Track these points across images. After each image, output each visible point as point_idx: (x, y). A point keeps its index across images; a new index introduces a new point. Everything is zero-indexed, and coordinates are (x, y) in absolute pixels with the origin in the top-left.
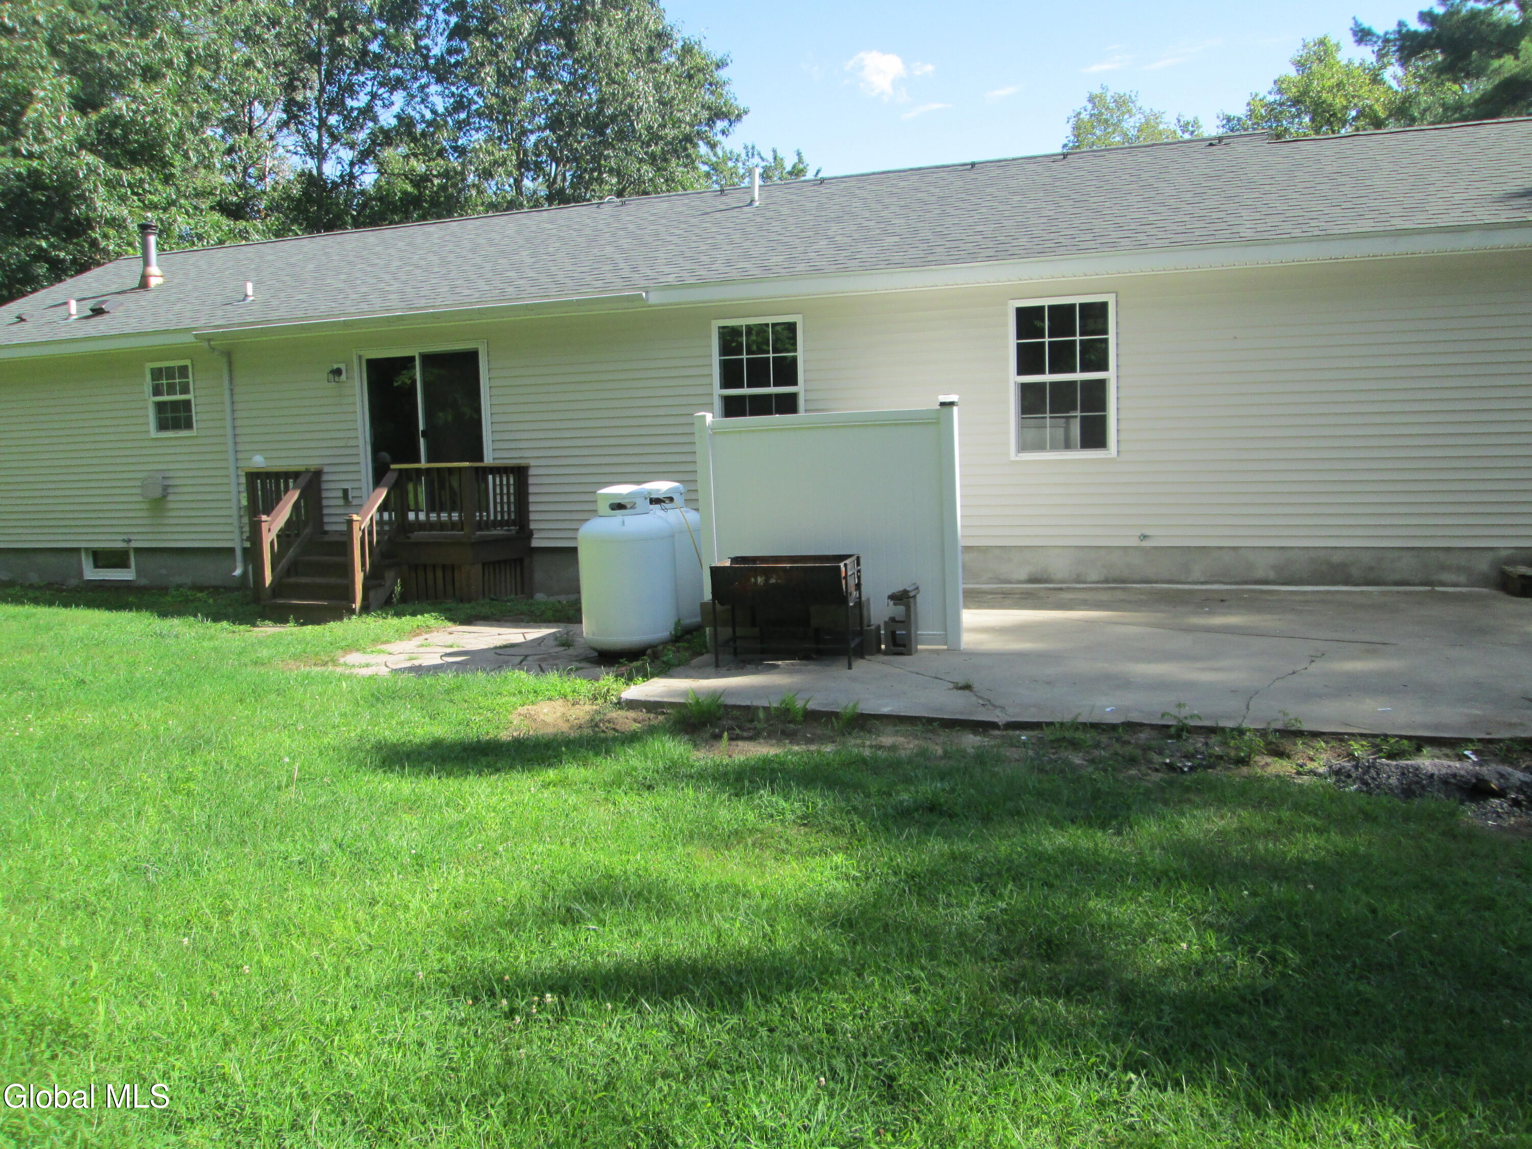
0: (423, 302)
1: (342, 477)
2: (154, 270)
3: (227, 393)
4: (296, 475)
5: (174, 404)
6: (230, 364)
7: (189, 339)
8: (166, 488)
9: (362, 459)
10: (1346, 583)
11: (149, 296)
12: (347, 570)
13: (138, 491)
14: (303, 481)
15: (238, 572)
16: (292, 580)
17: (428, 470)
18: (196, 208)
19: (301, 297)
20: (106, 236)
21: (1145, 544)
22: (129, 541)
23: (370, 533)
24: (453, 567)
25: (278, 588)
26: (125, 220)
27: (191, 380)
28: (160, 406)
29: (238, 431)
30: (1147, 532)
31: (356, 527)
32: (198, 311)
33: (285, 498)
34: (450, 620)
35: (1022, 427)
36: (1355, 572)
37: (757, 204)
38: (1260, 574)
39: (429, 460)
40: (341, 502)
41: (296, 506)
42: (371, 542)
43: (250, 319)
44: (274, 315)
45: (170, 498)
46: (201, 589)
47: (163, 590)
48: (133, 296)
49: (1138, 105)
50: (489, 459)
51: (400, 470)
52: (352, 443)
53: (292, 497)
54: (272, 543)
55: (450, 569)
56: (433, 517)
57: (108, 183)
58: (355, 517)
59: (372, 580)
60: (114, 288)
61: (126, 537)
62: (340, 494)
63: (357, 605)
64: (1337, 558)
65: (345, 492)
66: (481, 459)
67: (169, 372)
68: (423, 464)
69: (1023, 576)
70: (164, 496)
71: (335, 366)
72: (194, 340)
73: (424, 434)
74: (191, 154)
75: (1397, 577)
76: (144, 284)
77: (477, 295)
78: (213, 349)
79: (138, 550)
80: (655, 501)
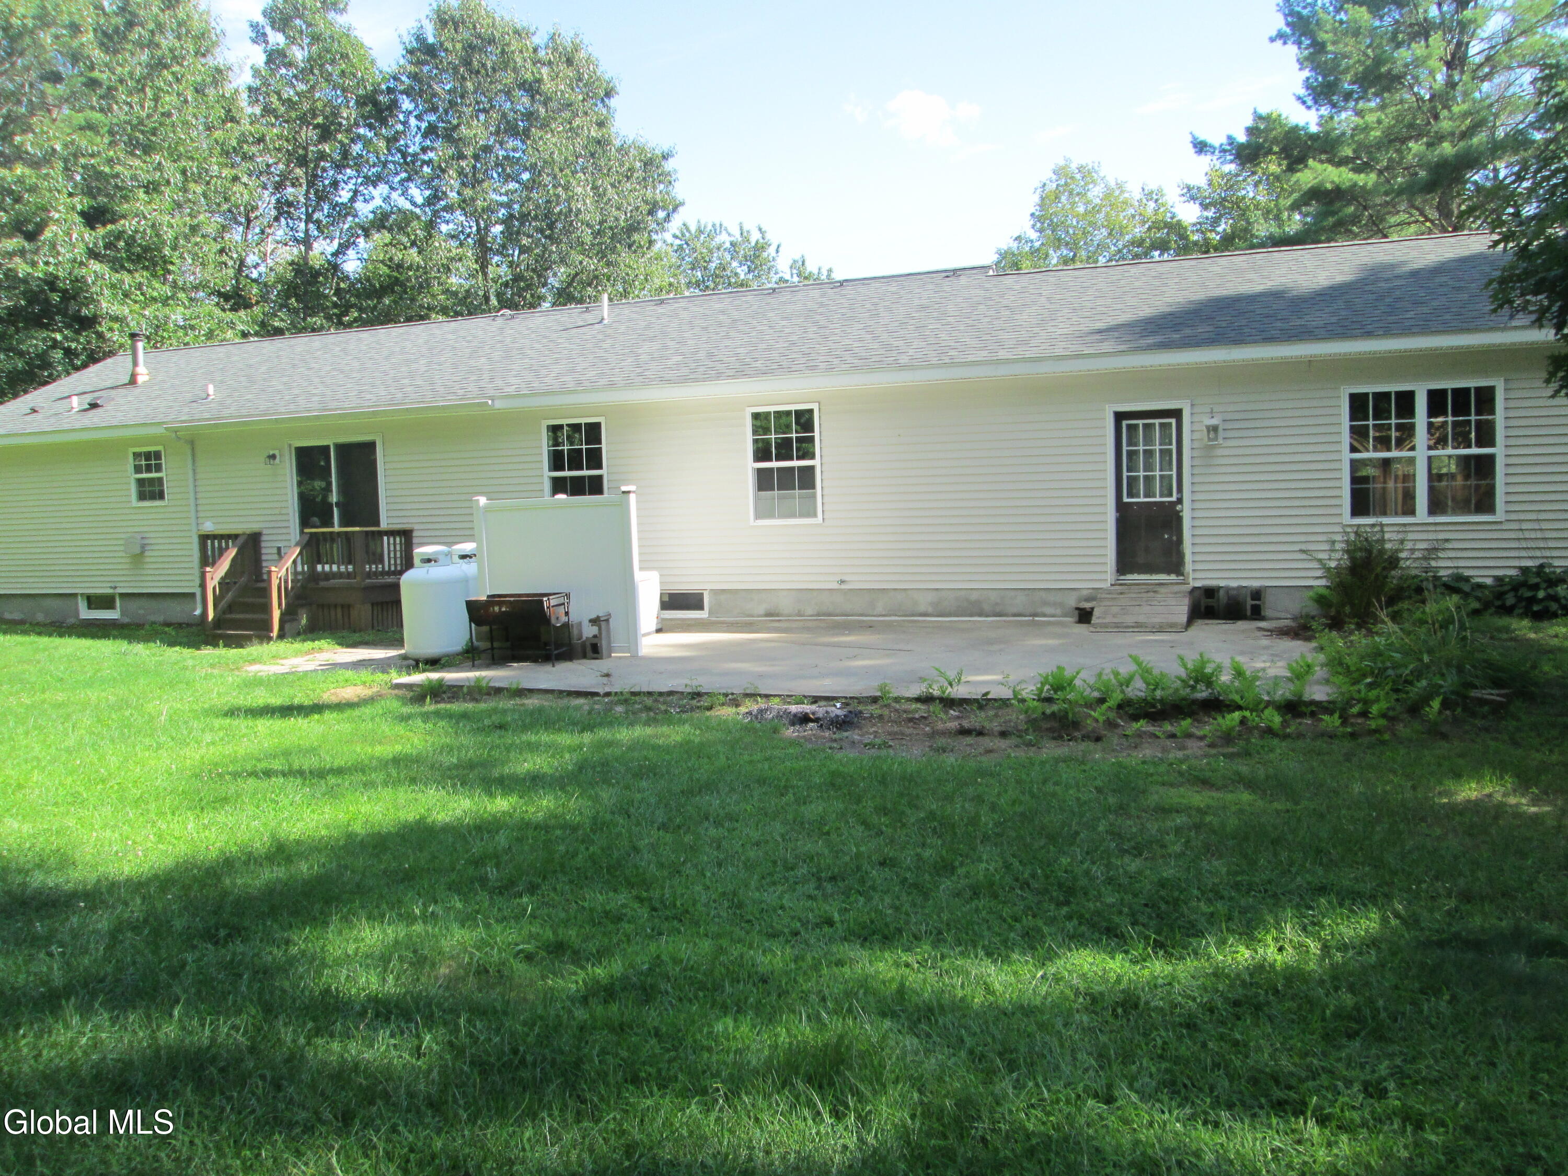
0: (334, 405)
1: (280, 537)
2: (141, 369)
3: (190, 473)
4: (234, 537)
5: (151, 480)
6: (193, 449)
7: (160, 430)
8: (143, 546)
9: (291, 524)
10: (980, 615)
11: (136, 391)
12: (266, 608)
13: (122, 548)
14: (240, 541)
15: (198, 612)
16: (228, 616)
17: (339, 533)
18: (191, 299)
19: (249, 397)
20: (111, 329)
21: (843, 587)
22: (115, 588)
23: (286, 582)
24: (349, 606)
25: (219, 622)
26: (126, 318)
27: (163, 461)
28: (140, 482)
29: (199, 502)
30: (845, 578)
31: (274, 576)
32: (171, 407)
33: (226, 554)
34: (339, 644)
35: (757, 500)
36: (987, 608)
37: (605, 322)
38: (922, 608)
39: (340, 526)
40: (276, 557)
41: (233, 560)
42: (286, 588)
43: (207, 415)
44: (226, 413)
45: (147, 554)
46: (168, 625)
47: (140, 626)
48: (122, 391)
49: (1102, 175)
50: (384, 525)
51: (311, 534)
52: (284, 511)
53: (232, 553)
54: (214, 588)
55: (347, 608)
56: (343, 568)
57: (113, 286)
58: (273, 569)
59: (289, 615)
60: (109, 384)
61: (113, 585)
62: (275, 551)
63: (275, 633)
64: (974, 596)
65: (279, 549)
66: (377, 524)
67: (148, 456)
68: (337, 528)
69: (762, 612)
70: (142, 552)
71: (271, 453)
72: (163, 431)
73: (337, 504)
74: (186, 255)
75: (1015, 610)
76: (133, 381)
77: (375, 399)
78: (179, 438)
79: (122, 595)
80: (463, 557)
